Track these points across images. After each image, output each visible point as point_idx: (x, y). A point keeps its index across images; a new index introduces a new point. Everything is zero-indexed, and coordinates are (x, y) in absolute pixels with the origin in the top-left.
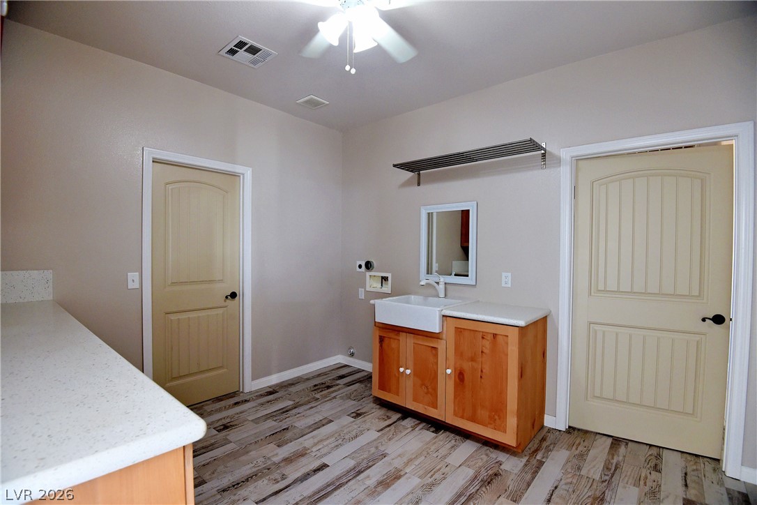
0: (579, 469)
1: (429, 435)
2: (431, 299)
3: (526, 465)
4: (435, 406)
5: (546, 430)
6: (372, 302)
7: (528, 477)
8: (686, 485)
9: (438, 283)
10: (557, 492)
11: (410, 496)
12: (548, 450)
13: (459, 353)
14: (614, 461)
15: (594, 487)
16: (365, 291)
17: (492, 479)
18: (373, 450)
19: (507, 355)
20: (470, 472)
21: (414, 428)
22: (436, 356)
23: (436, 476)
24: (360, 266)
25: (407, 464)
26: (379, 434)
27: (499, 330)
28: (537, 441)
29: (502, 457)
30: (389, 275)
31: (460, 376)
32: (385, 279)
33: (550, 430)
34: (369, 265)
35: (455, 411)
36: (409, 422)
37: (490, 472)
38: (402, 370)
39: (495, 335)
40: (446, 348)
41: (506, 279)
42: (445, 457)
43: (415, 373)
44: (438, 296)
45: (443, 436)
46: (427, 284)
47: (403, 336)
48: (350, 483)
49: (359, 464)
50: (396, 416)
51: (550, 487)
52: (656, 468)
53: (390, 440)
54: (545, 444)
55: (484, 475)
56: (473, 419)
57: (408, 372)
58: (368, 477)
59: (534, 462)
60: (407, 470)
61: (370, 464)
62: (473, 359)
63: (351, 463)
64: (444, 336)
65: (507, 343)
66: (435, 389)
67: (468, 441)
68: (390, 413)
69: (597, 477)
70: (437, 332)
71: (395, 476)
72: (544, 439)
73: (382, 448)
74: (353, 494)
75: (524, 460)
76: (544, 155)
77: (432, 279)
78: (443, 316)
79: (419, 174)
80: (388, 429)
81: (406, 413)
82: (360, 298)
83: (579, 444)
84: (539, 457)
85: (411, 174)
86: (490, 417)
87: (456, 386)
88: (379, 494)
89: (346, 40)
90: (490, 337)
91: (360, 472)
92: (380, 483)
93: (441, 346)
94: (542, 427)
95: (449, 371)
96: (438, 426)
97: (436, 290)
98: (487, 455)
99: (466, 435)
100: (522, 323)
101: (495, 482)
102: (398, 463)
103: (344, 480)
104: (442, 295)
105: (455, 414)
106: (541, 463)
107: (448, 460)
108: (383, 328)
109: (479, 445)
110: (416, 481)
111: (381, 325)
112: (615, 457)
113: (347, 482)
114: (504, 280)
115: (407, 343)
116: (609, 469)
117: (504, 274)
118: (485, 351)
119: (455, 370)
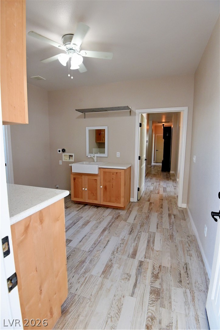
0: (142, 211)
1: (95, 209)
2: (92, 163)
3: (127, 212)
4: (96, 199)
5: (131, 202)
6: (70, 165)
7: (128, 215)
8: (169, 210)
9: (94, 157)
10: (136, 217)
11: (94, 226)
12: (132, 207)
13: (105, 180)
14: (151, 208)
15: (146, 214)
16: (62, 161)
17: (118, 217)
18: (77, 217)
19: (121, 179)
20: (111, 217)
21: (89, 208)
22: (96, 182)
23: (101, 220)
24: (59, 151)
25: (91, 218)
26: (78, 212)
27: (119, 171)
28: (129, 206)
29: (120, 211)
30: (73, 154)
31: (105, 188)
32: (71, 156)
33: (132, 202)
34: (64, 151)
35: (104, 200)
36: (87, 207)
37: (117, 216)
38: (83, 189)
39: (117, 173)
40: (100, 179)
41: (118, 154)
42: (102, 214)
43: (88, 189)
44: (94, 161)
45: (99, 209)
46: (91, 157)
47: (83, 177)
48: (73, 227)
49: (74, 221)
50: (82, 206)
51: (134, 216)
52: (162, 208)
53: (82, 213)
54: (131, 206)
55: (115, 216)
56: (110, 201)
57: (86, 189)
58: (79, 224)
59: (129, 211)
60: (91, 220)
61: (78, 220)
62: (109, 182)
63: (71, 222)
64: (99, 175)
65: (121, 175)
66: (96, 194)
67: (108, 209)
68: (79, 205)
69: (147, 212)
70: (97, 174)
71: (88, 222)
72: (131, 205)
73: (80, 216)
74: (75, 229)
75: (126, 211)
76: (130, 111)
77: (92, 155)
78: (99, 168)
79: (85, 114)
80: (80, 210)
81: (86, 204)
82: (60, 164)
83: (141, 205)
84: (130, 210)
85: (81, 113)
86: (115, 200)
87: (104, 192)
88: (84, 228)
89: (69, 64)
90: (115, 174)
91: (75, 223)
92: (83, 225)
93: (98, 178)
94: (130, 202)
95: (101, 187)
96: (97, 206)
97: (93, 159)
98: (115, 212)
99: (107, 207)
100: (125, 168)
101: (119, 218)
102: (87, 218)
103: (70, 226)
104: (96, 161)
105: (104, 201)
106: (131, 211)
107: (104, 215)
108: (75, 174)
109: (112, 209)
110: (95, 222)
111: (74, 174)
112: (151, 207)
113: (72, 227)
114: (117, 155)
115: (85, 179)
116: (149, 210)
117: (117, 153)
118: (113, 178)
119: (103, 186)
